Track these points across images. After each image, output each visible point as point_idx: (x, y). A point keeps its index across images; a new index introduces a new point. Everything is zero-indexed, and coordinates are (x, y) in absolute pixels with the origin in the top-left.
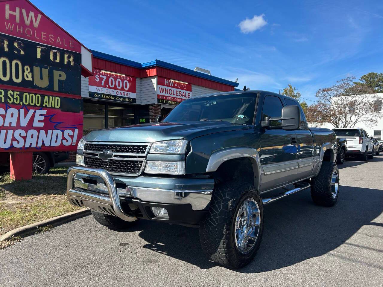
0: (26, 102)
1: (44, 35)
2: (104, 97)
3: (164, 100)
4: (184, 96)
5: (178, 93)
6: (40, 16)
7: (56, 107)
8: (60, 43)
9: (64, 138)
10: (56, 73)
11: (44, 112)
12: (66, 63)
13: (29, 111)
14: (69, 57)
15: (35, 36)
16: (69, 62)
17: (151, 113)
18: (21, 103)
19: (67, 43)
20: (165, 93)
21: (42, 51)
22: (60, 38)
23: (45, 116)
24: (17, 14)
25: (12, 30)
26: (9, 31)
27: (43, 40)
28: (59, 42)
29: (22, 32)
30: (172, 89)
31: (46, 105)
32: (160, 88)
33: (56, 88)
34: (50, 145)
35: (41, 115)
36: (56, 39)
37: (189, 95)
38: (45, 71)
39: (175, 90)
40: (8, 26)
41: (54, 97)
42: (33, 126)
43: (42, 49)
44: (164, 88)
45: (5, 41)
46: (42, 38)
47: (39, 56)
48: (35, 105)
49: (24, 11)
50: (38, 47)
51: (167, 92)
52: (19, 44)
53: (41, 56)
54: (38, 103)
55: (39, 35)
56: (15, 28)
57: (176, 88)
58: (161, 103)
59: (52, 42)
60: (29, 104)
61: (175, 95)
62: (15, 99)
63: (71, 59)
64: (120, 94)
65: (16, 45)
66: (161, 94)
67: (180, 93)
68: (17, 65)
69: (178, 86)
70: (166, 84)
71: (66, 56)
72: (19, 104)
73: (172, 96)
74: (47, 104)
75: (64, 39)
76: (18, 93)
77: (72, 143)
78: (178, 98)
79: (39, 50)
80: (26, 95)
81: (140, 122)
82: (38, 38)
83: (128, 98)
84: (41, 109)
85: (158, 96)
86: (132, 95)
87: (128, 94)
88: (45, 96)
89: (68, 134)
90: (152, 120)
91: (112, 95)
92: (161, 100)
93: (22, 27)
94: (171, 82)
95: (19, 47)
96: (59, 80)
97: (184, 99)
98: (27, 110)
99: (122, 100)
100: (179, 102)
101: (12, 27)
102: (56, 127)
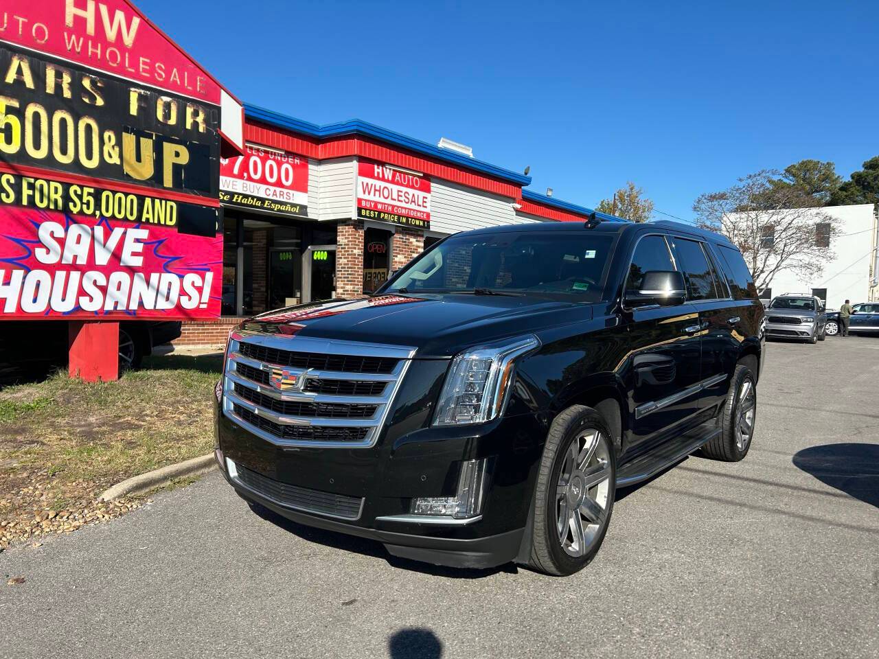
0: (107, 210)
1: (145, 63)
2: (239, 201)
3: (371, 210)
4: (414, 202)
5: (401, 196)
6: (136, 21)
7: (169, 223)
8: (176, 82)
9: (183, 292)
10: (169, 148)
11: (144, 234)
12: (188, 126)
13: (112, 231)
14: (196, 114)
15: (127, 65)
16: (196, 124)
17: (341, 239)
18: (98, 213)
19: (192, 82)
20: (375, 195)
21: (141, 98)
22: (178, 71)
23: (144, 243)
24: (89, 15)
25: (78, 50)
26: (72, 53)
27: (144, 74)
28: (175, 79)
29: (99, 57)
30: (390, 186)
31: (148, 219)
32: (363, 183)
33: (168, 181)
34: (155, 306)
35: (137, 241)
36: (168, 73)
37: (425, 200)
38: (147, 145)
39: (395, 188)
40: (72, 41)
41: (163, 202)
42: (121, 264)
43: (140, 94)
44: (372, 185)
45: (64, 75)
46: (141, 70)
47: (134, 110)
48: (125, 219)
49: (104, 9)
50: (132, 89)
51: (377, 193)
52: (93, 83)
53: (140, 109)
54: (132, 214)
55: (134, 64)
56: (85, 47)
57: (398, 183)
58: (365, 216)
59: (161, 80)
60: (113, 217)
61: (395, 200)
62: (85, 204)
63: (200, 119)
64: (273, 195)
65: (86, 83)
66: (366, 197)
67: (407, 195)
68: (88, 128)
69: (401, 180)
70: (376, 175)
71: (189, 111)
72: (94, 215)
73: (389, 201)
74: (150, 216)
75: (186, 73)
76: (92, 191)
77: (200, 303)
78: (402, 208)
79: (134, 97)
80: (108, 197)
81: (315, 258)
82: (133, 71)
83: (289, 203)
84: (137, 227)
85: (359, 201)
86: (299, 198)
87: (291, 196)
88: (147, 198)
89: (193, 284)
90: (343, 255)
91: (255, 197)
92: (366, 210)
93: (99, 45)
94: (388, 170)
95: (92, 90)
96: (174, 165)
97: (414, 210)
98: (110, 227)
99: (276, 207)
100: (403, 216)
101: (78, 44)
102: (167, 266)
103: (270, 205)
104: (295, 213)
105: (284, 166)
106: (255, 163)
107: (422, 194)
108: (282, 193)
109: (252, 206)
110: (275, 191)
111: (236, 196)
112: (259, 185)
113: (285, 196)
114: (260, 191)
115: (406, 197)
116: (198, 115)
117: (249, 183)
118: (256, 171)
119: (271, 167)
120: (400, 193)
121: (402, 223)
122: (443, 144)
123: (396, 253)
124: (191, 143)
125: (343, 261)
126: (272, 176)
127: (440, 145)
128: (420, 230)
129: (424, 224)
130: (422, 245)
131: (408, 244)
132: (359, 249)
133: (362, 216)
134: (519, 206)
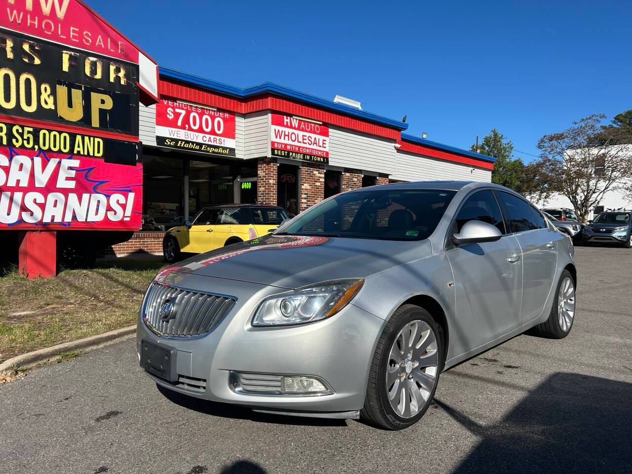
0: (44, 145)
1: (74, 31)
2: (182, 146)
3: (281, 150)
4: (316, 144)
5: (306, 139)
7: (96, 154)
8: (101, 45)
9: (109, 208)
10: (96, 98)
11: (76, 163)
12: (112, 80)
13: (49, 161)
14: (118, 70)
15: (60, 33)
16: (118, 79)
17: (260, 173)
18: (36, 147)
19: (115, 44)
20: (284, 139)
21: (71, 58)
22: (102, 37)
23: (77, 171)
25: (20, 22)
26: (14, 24)
27: (74, 40)
28: (100, 43)
29: (36, 27)
30: (296, 132)
31: (79, 152)
32: (275, 130)
33: (95, 122)
34: (86, 219)
35: (70, 168)
36: (94, 39)
37: (324, 142)
38: (77, 94)
39: (301, 133)
40: (13, 15)
41: (92, 138)
42: (57, 187)
43: (71, 56)
44: (282, 131)
45: (7, 41)
46: (71, 37)
47: (66, 67)
48: (60, 151)
50: (64, 52)
51: (287, 137)
52: (32, 47)
53: (71, 66)
54: (65, 148)
55: (66, 32)
56: (25, 19)
57: (303, 130)
58: (278, 155)
59: (88, 44)
60: (50, 149)
61: (300, 142)
62: (25, 140)
63: (122, 74)
64: (209, 141)
65: (26, 47)
66: (278, 140)
67: (310, 138)
68: (28, 82)
69: (305, 127)
70: (285, 124)
71: (112, 68)
72: (33, 148)
73: (296, 143)
74: (81, 149)
75: (109, 39)
76: (31, 130)
77: (124, 216)
78: (306, 148)
79: (66, 57)
80: (44, 134)
81: (243, 188)
82: (65, 37)
83: (221, 147)
84: (70, 158)
85: (273, 143)
86: (229, 143)
87: (223, 141)
88: (77, 136)
89: (118, 202)
90: (262, 184)
91: (195, 143)
92: (278, 150)
93: (37, 18)
94: (295, 120)
95: (31, 52)
96: (100, 109)
97: (316, 150)
98: (46, 158)
99: (211, 150)
100: (307, 155)
101: (19, 17)
102: (97, 188)
103: (207, 148)
104: (226, 154)
105: (217, 120)
106: (194, 117)
107: (322, 138)
108: (215, 139)
109: (192, 149)
110: (210, 138)
111: (180, 142)
112: (197, 134)
113: (218, 141)
114: (199, 138)
115: (309, 140)
116: (120, 72)
117: (189, 132)
118: (195, 124)
119: (207, 120)
120: (304, 137)
121: (306, 160)
122: (338, 99)
123: (303, 182)
124: (114, 93)
125: (262, 189)
126: (207, 127)
127: (335, 101)
128: (322, 165)
129: (324, 160)
130: (323, 176)
131: (311, 176)
132: (273, 179)
133: (276, 155)
134: (399, 146)
